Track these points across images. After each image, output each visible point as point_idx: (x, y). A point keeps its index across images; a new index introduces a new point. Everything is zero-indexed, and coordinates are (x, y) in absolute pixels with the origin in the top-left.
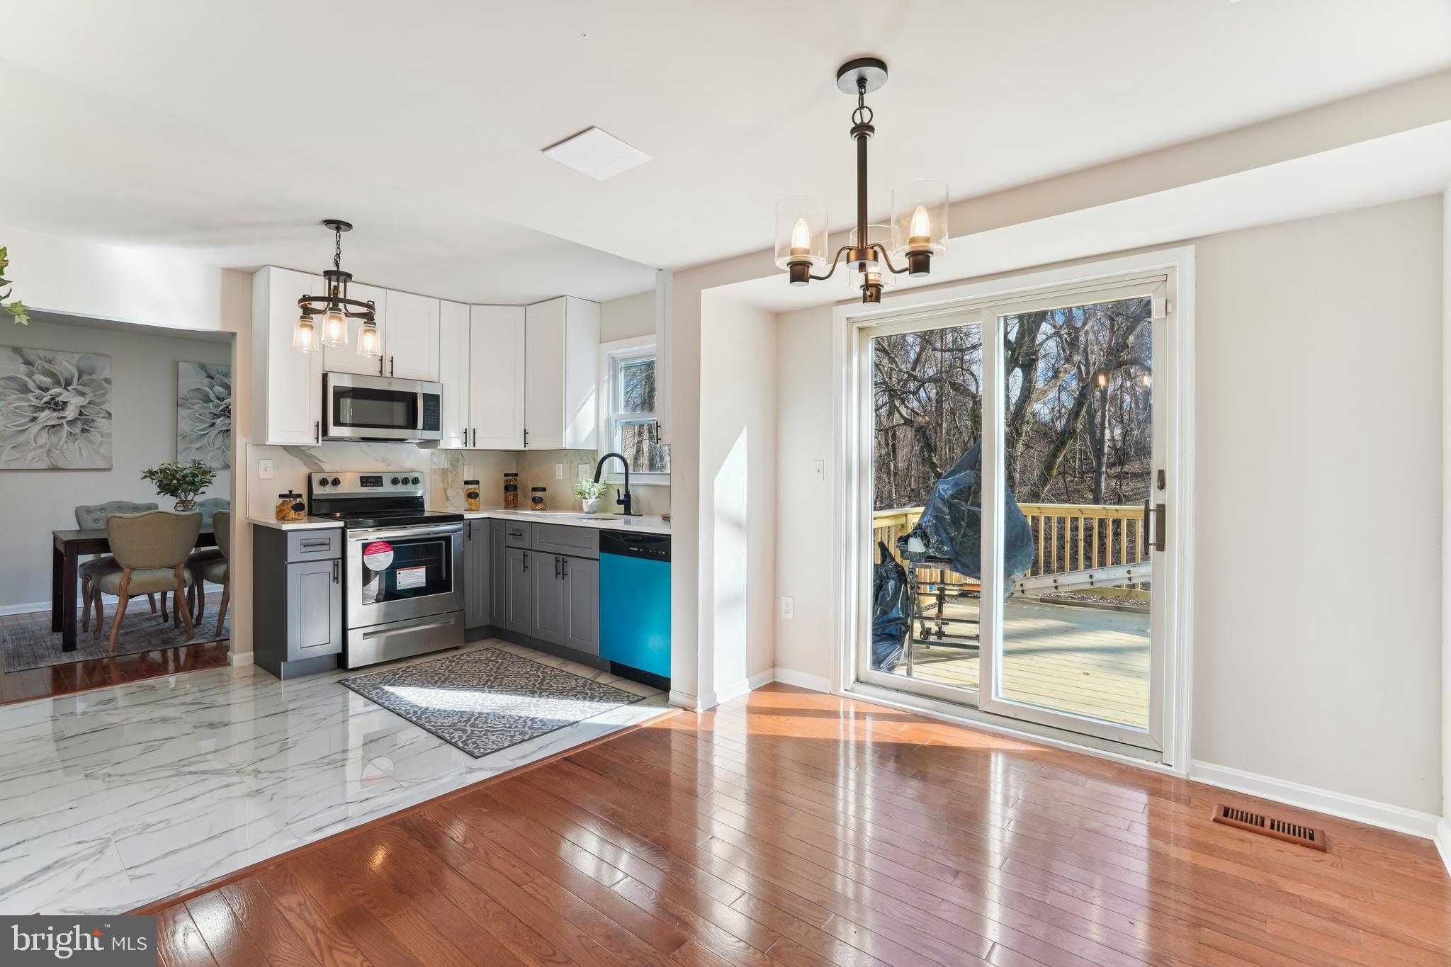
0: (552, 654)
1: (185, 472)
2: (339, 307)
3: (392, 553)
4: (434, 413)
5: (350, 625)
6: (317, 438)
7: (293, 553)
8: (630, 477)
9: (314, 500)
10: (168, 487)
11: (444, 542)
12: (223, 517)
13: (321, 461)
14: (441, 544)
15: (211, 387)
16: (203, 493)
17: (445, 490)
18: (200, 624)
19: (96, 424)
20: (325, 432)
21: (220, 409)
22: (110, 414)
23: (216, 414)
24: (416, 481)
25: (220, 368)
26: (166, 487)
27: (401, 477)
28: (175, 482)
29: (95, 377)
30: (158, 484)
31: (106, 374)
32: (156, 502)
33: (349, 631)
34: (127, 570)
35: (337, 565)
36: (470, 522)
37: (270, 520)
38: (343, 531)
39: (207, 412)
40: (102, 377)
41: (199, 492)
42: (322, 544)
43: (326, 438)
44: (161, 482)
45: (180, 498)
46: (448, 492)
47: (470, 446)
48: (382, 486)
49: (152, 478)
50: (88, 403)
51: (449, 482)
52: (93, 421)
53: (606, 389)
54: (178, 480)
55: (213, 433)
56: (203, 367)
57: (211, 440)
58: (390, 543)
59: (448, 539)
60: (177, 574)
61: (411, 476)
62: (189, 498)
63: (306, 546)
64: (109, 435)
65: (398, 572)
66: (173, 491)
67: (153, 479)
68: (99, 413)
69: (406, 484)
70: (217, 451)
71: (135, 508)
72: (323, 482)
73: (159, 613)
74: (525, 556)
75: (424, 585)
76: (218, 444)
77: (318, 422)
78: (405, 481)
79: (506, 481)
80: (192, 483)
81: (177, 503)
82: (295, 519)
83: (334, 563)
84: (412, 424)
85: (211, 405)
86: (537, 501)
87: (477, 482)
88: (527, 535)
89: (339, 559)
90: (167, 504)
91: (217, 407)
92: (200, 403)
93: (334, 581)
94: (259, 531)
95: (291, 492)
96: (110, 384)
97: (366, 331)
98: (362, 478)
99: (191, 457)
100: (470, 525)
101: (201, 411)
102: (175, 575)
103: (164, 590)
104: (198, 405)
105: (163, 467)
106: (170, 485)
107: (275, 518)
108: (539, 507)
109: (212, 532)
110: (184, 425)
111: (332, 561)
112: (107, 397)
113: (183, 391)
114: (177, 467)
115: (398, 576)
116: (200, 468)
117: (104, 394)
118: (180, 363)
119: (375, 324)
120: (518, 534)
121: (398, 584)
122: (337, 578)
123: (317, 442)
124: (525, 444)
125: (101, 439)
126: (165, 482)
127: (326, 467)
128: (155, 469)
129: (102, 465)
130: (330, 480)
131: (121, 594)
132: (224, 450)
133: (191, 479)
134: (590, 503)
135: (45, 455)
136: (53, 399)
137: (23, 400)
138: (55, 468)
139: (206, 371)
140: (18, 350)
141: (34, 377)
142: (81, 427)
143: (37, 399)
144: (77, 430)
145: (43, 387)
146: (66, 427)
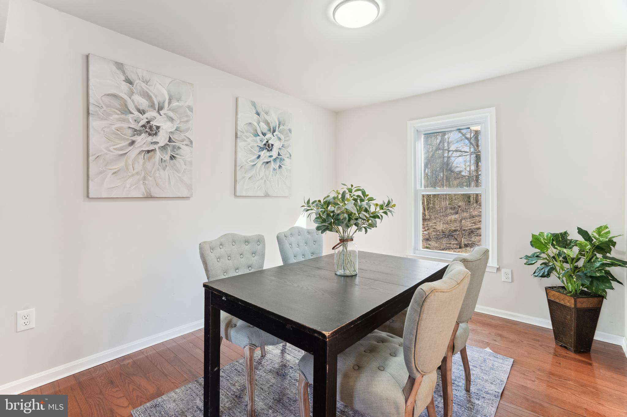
15: (258, 123)
19: (181, 152)
21: (264, 143)
22: (191, 142)
25: (263, 107)
29: (181, 104)
31: (190, 102)
39: (256, 145)
50: (176, 130)
52: (179, 148)
56: (254, 104)
64: (190, 163)
68: (183, 141)
70: (261, 180)
76: (262, 174)
96: (192, 112)
101: (252, 144)
104: (250, 138)
110: (242, 156)
112: (190, 125)
113: (241, 125)
117: (188, 122)
118: (239, 99)
125: (184, 167)
129: (184, 194)
132: (265, 181)
135: (141, 182)
136: (148, 122)
137: (124, 120)
138: (149, 197)
139: (255, 108)
140: (120, 66)
141: (133, 97)
142: (170, 153)
143: (135, 121)
144: (167, 157)
145: (141, 109)
146: (158, 154)
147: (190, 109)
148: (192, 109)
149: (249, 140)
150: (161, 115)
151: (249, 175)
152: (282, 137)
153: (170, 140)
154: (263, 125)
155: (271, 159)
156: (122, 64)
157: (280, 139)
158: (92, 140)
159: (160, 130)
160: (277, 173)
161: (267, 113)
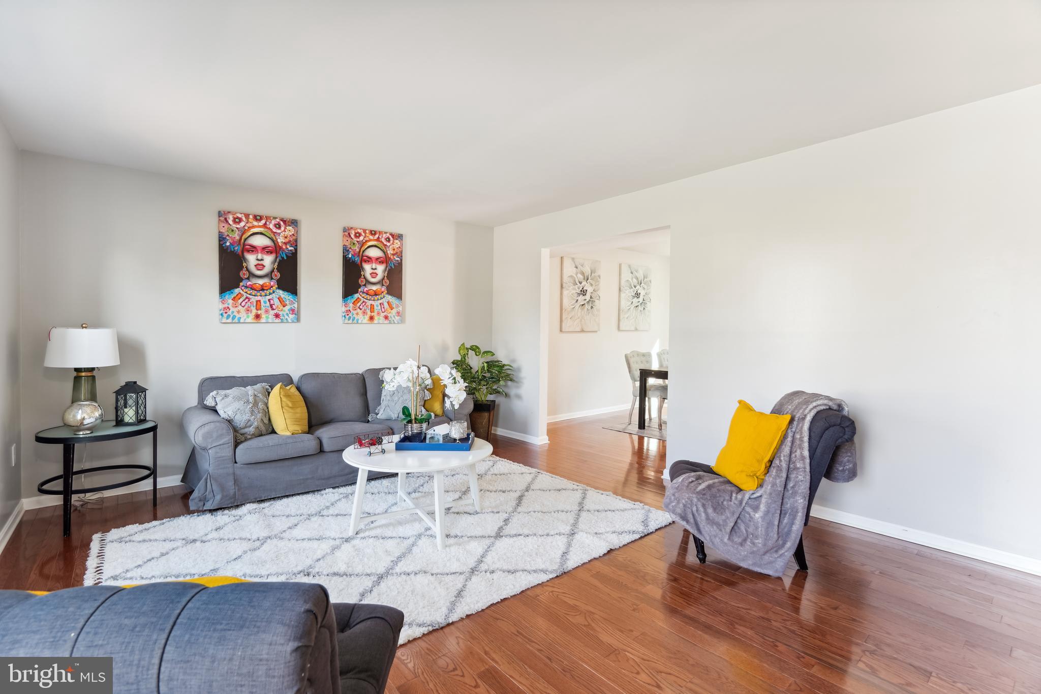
19: (595, 303)
22: (600, 297)
40: (598, 274)
50: (594, 290)
56: (630, 266)
64: (599, 310)
117: (598, 285)
118: (622, 265)
125: (597, 312)
129: (596, 329)
132: (635, 319)
137: (574, 289)
138: (582, 331)
139: (630, 269)
140: (574, 259)
141: (578, 275)
142: (591, 305)
143: (578, 288)
145: (580, 281)
148: (601, 276)
149: (627, 292)
150: (588, 283)
151: (626, 316)
152: (646, 287)
153: (592, 297)
154: (634, 280)
155: (639, 304)
157: (644, 289)
158: (563, 301)
159: (587, 291)
161: (637, 271)
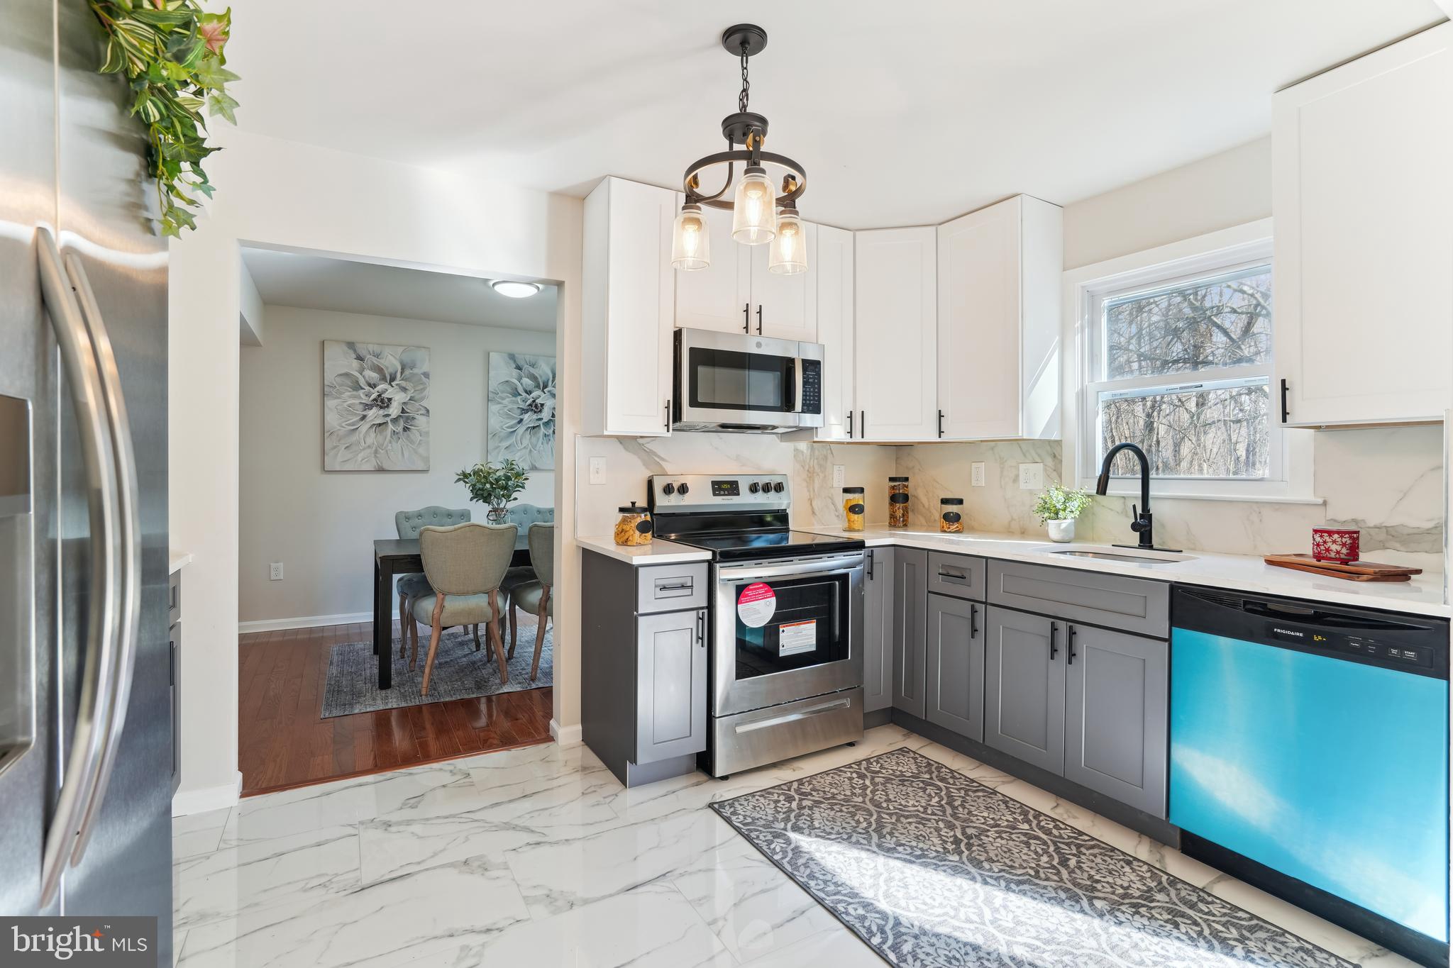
0: (1022, 779)
1: (498, 474)
2: (761, 166)
3: (773, 600)
4: (814, 388)
5: (718, 711)
6: (668, 425)
7: (647, 599)
8: (1152, 484)
9: (656, 514)
10: (481, 492)
11: (837, 583)
12: (545, 534)
13: (663, 459)
14: (834, 585)
15: (520, 379)
16: (515, 499)
17: (811, 501)
18: (512, 658)
19: (416, 422)
20: (677, 416)
21: (528, 403)
22: (428, 411)
23: (523, 409)
24: (779, 488)
25: (528, 358)
26: (479, 492)
27: (762, 481)
28: (488, 486)
29: (415, 371)
30: (471, 488)
31: (425, 368)
32: (469, 509)
33: (717, 720)
34: (440, 596)
35: (702, 619)
36: (872, 551)
37: (607, 546)
38: (711, 565)
39: (515, 406)
40: (422, 371)
41: (511, 499)
42: (683, 587)
43: (678, 424)
44: (474, 486)
45: (493, 505)
46: (814, 503)
47: (857, 438)
48: (738, 494)
49: (465, 482)
51: (816, 491)
52: (413, 418)
53: (1077, 341)
54: (491, 484)
55: (521, 429)
57: (519, 438)
58: (773, 585)
59: (844, 578)
60: (491, 602)
61: (774, 480)
62: (502, 506)
63: (664, 588)
64: (427, 433)
65: (781, 630)
66: (486, 497)
67: (467, 483)
68: (419, 410)
69: (768, 491)
70: (524, 451)
71: (449, 515)
72: (668, 490)
73: (471, 636)
74: (974, 611)
75: (814, 649)
76: (526, 442)
77: (669, 401)
78: (767, 488)
79: (893, 488)
80: (505, 488)
81: (490, 511)
82: (640, 544)
83: (698, 614)
84: (787, 404)
85: (519, 397)
86: (952, 519)
87: (861, 490)
88: (977, 578)
89: (702, 608)
90: (480, 513)
91: (524, 401)
92: (509, 397)
93: (697, 642)
94: (591, 560)
95: (633, 503)
96: (428, 378)
97: (784, 226)
98: (714, 483)
99: (501, 459)
100: (871, 556)
101: (510, 406)
102: (489, 603)
103: (475, 622)
104: (507, 399)
105: (477, 467)
106: (482, 490)
107: (613, 541)
108: (954, 527)
109: (527, 548)
110: (496, 422)
111: (695, 612)
112: (426, 392)
113: (493, 385)
114: (490, 468)
115: (781, 635)
116: (512, 469)
117: (424, 389)
118: (491, 354)
119: (796, 213)
120: (958, 576)
121: (781, 648)
122: (702, 639)
123: (668, 431)
124: (940, 432)
125: (420, 438)
126: (479, 486)
127: (669, 468)
128: (468, 471)
129: (421, 466)
130: (676, 486)
131: (434, 625)
132: (531, 450)
133: (504, 482)
134: (1063, 526)
135: (373, 455)
136: (379, 396)
137: (355, 397)
138: (381, 470)
139: (515, 361)
140: (351, 345)
141: (364, 373)
142: (403, 424)
143: (366, 395)
144: (400, 429)
145: (372, 383)
146: (390, 426)
147: (426, 375)
148: (428, 375)
149: (505, 402)
150: (393, 387)
151: (505, 444)
153: (403, 411)
154: (526, 381)
155: (541, 422)
156: (353, 343)
158: (328, 418)
159: (392, 401)
160: (550, 440)
161: (533, 366)
